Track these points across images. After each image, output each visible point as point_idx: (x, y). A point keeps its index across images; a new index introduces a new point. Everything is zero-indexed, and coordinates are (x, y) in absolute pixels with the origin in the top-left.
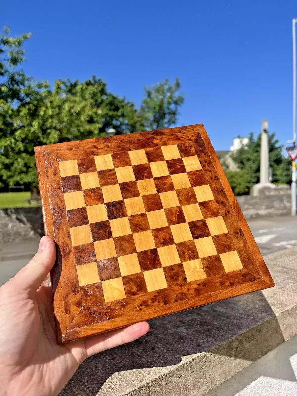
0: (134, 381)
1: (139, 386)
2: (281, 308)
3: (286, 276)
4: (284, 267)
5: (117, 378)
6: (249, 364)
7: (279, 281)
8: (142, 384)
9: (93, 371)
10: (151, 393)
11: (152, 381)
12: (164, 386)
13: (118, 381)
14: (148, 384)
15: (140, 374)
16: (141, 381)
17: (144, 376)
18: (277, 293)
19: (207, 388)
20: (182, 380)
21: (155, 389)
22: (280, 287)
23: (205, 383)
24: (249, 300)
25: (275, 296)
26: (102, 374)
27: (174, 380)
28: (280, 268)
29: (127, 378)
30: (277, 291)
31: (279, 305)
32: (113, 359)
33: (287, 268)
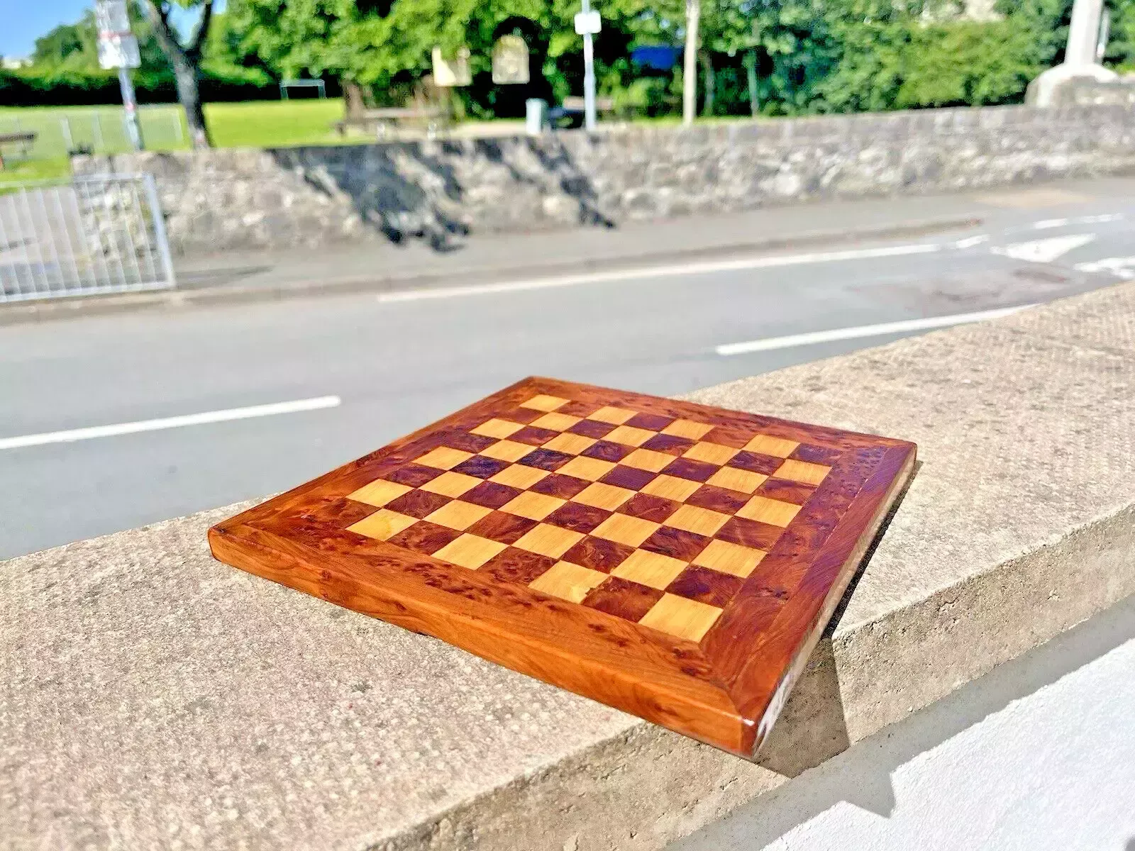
0: (408, 792)
1: (420, 819)
2: (1074, 513)
3: (1114, 385)
4: (1109, 350)
5: (350, 773)
6: (910, 709)
7: (1086, 402)
8: (437, 809)
9: (275, 731)
10: (476, 838)
11: (482, 801)
12: (535, 810)
13: (346, 789)
14: (460, 810)
15: (441, 766)
16: (437, 795)
17: (455, 773)
18: (1070, 449)
19: (726, 800)
20: (619, 782)
21: (499, 823)
22: (1082, 426)
23: (718, 784)
24: (951, 472)
25: (1058, 462)
26: (303, 747)
27: (583, 786)
28: (1096, 353)
29: (384, 779)
30: (1069, 443)
31: (1068, 498)
32: (364, 688)
33: (1121, 353)
